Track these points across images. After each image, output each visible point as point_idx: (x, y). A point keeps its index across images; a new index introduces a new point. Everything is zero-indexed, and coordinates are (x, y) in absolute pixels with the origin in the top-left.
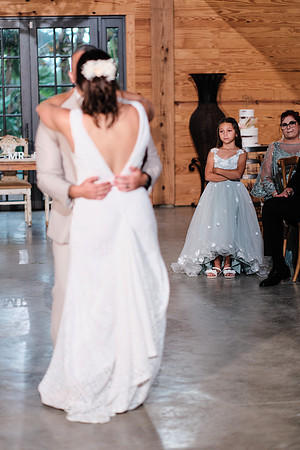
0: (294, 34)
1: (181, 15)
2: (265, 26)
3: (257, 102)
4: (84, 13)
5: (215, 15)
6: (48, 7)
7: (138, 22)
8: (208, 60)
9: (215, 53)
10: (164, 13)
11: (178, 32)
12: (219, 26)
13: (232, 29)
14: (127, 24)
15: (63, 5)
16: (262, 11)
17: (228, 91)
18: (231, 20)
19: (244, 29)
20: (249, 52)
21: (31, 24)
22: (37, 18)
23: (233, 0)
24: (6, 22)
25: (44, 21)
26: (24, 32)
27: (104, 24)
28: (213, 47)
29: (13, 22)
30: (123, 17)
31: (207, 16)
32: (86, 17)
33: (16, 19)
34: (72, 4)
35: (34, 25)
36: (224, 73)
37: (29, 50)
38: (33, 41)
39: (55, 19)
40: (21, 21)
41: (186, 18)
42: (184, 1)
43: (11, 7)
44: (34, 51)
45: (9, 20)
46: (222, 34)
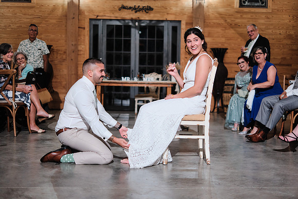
1: (207, 21)
4: (162, 19)
5: (222, 21)
6: (145, 16)
7: (187, 24)
8: (220, 43)
9: (223, 40)
10: (199, 20)
11: (206, 29)
12: (225, 28)
13: (231, 29)
14: (182, 25)
15: (152, 15)
16: (246, 21)
17: (230, 57)
18: (231, 24)
19: (237, 29)
20: (239, 40)
21: (137, 24)
22: (140, 21)
23: (232, 15)
24: (125, 22)
25: (143, 23)
26: (133, 27)
27: (171, 25)
28: (222, 37)
29: (128, 23)
30: (180, 21)
31: (220, 22)
32: (162, 21)
33: (130, 21)
34: (156, 15)
35: (138, 24)
36: (227, 49)
37: (135, 36)
38: (137, 31)
39: (148, 22)
40: (132, 22)
41: (210, 23)
42: (209, 15)
43: (128, 15)
44: (138, 36)
45: (127, 21)
46: (226, 31)
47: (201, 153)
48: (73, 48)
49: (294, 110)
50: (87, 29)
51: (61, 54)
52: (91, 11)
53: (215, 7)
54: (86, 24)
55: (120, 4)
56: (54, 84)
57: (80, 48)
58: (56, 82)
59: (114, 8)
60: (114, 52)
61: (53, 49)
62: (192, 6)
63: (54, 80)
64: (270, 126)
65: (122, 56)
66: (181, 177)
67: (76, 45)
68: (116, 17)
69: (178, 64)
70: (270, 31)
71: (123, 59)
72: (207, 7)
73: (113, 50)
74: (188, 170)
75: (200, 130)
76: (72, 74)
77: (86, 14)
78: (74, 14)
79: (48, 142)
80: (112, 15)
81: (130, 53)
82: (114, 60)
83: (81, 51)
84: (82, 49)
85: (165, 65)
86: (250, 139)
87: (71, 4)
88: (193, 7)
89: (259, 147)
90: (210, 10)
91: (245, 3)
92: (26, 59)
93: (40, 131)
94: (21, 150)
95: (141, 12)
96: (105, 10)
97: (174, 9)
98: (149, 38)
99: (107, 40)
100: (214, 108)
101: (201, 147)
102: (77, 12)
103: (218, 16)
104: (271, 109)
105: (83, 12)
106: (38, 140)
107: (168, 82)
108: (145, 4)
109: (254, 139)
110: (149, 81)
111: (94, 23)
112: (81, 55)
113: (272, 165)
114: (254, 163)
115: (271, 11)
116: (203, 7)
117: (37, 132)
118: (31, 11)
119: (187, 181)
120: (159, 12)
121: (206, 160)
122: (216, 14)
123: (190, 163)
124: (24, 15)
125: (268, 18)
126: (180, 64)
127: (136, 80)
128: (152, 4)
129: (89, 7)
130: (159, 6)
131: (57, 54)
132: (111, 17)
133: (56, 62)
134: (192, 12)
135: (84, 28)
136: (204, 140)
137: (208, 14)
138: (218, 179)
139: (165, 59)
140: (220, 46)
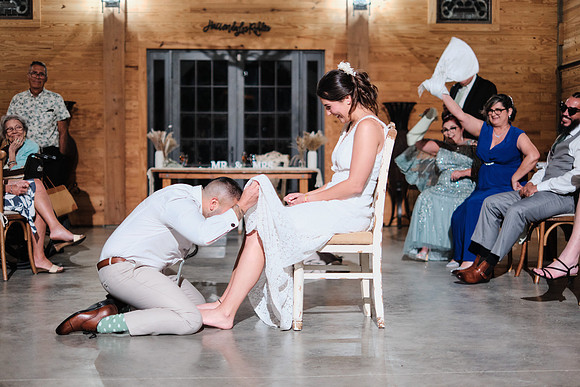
1: (375, 50)
4: (287, 48)
5: (404, 50)
6: (254, 43)
7: (336, 56)
9: (407, 86)
10: (360, 48)
11: (374, 66)
12: (411, 63)
14: (326, 58)
15: (268, 40)
18: (421, 56)
21: (239, 57)
22: (245, 52)
23: (424, 38)
24: (216, 55)
25: (251, 55)
26: (232, 64)
27: (305, 59)
28: (405, 81)
29: (223, 55)
30: (322, 52)
31: (400, 52)
32: (289, 52)
33: (226, 52)
34: (277, 39)
35: (242, 58)
36: (415, 103)
37: (236, 80)
38: (240, 72)
39: (261, 53)
40: (230, 54)
41: (380, 53)
42: (378, 38)
43: (221, 41)
44: (241, 80)
45: (219, 53)
46: (413, 68)
47: (367, 307)
48: (116, 106)
49: (544, 220)
50: (143, 69)
51: (91, 118)
52: (149, 34)
53: (390, 22)
54: (141, 60)
55: (205, 19)
56: (79, 178)
57: (128, 107)
58: (83, 173)
59: (194, 27)
60: (196, 112)
61: (76, 109)
62: (345, 21)
63: (78, 169)
64: (499, 250)
65: (212, 119)
66: (328, 354)
67: (122, 102)
68: (199, 45)
69: (321, 135)
70: (497, 68)
71: (212, 126)
72: (375, 22)
73: (193, 109)
74: (341, 341)
75: (364, 262)
76: (115, 158)
77: (140, 39)
78: (116, 40)
79: (70, 291)
80: (191, 41)
81: (227, 115)
82: (196, 128)
83: (131, 111)
84: (132, 108)
85: (294, 136)
86: (462, 278)
87: (110, 20)
88: (347, 24)
89: (480, 293)
90: (381, 29)
91: (448, 14)
92: (25, 129)
93: (54, 269)
94: (18, 307)
95: (247, 34)
96: (177, 33)
97: (310, 29)
98: (262, 84)
99: (182, 89)
100: (392, 218)
101: (366, 294)
102: (123, 36)
103: (396, 39)
104: (501, 217)
105: (135, 37)
106: (49, 287)
107: (301, 169)
108: (254, 19)
109: (469, 277)
110: (264, 168)
111: (155, 56)
112: (130, 119)
113: (505, 327)
114: (468, 324)
115: (498, 29)
116: (367, 23)
117: (47, 272)
118: (32, 36)
119: (340, 361)
120: (281, 35)
121: (376, 321)
122: (392, 37)
123: (346, 327)
124: (20, 43)
125: (493, 43)
126: (323, 133)
127: (239, 166)
128: (267, 19)
129: (145, 26)
130: (283, 21)
131: (85, 117)
132: (188, 44)
133: (83, 134)
134: (346, 34)
135: (137, 68)
136: (371, 281)
137: (376, 36)
138: (400, 356)
139: (295, 125)
140: (401, 98)
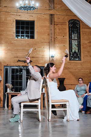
0: (79, 71)
2: (73, 69)
3: (72, 85)
8: (62, 76)
13: (66, 70)
15: (32, 64)
17: (66, 82)
20: (70, 74)
24: (20, 67)
26: (23, 69)
30: (44, 67)
35: (26, 68)
36: (65, 78)
37: (24, 73)
41: (57, 67)
43: (21, 64)
59: (15, 61)
60: (15, 80)
62: (49, 60)
68: (16, 65)
71: (19, 83)
72: (56, 60)
81: (22, 81)
96: (11, 62)
99: (12, 75)
100: (60, 105)
105: (1, 63)
115: (83, 62)
120: (35, 63)
125: (82, 65)
129: (4, 61)
130: (35, 60)
132: (13, 65)
135: (1, 70)
